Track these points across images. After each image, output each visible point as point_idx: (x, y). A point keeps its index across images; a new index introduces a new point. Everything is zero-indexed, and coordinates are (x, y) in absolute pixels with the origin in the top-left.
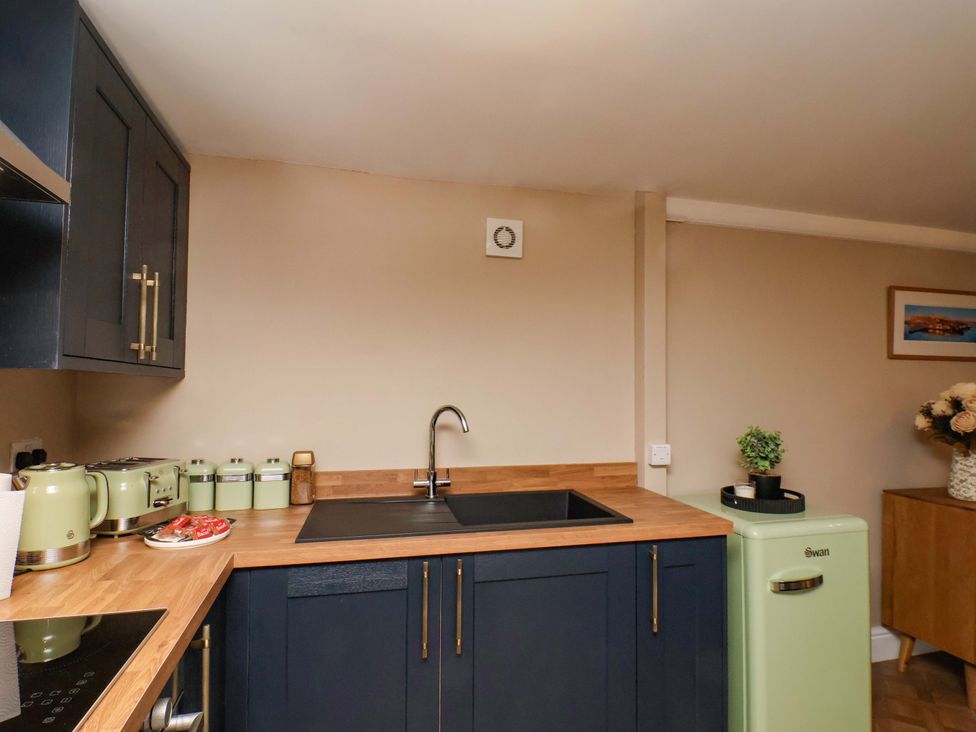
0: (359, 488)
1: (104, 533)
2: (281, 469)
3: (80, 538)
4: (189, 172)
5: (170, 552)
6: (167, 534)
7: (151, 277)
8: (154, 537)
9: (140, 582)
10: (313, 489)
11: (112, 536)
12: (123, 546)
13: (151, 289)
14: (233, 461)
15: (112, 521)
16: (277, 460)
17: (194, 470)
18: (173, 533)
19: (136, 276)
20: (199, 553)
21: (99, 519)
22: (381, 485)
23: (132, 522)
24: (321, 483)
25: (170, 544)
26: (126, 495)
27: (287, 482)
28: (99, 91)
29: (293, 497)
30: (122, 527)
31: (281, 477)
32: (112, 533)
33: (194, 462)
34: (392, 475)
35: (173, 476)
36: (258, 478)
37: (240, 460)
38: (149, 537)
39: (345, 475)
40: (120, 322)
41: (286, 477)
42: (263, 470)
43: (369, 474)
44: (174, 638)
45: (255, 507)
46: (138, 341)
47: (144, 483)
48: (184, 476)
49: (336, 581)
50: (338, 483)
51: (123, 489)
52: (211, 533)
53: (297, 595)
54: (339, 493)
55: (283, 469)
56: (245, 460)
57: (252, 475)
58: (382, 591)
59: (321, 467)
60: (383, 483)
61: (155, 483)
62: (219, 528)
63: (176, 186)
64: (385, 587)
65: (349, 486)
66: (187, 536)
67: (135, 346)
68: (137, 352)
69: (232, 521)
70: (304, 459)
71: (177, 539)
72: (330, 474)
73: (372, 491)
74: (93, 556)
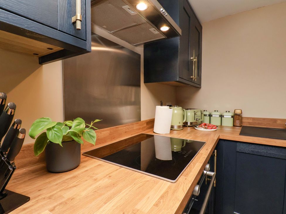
0: (259, 124)
1: (185, 125)
2: (230, 114)
3: (181, 124)
4: (202, 28)
5: (201, 131)
6: (200, 127)
7: (195, 58)
8: (197, 127)
9: (196, 136)
10: (241, 122)
11: (187, 126)
12: (189, 128)
13: (195, 61)
14: (215, 111)
15: (187, 122)
16: (229, 112)
17: (205, 113)
18: (202, 127)
19: (192, 58)
20: (210, 133)
21: (184, 121)
22: (269, 124)
23: (191, 123)
24: (244, 121)
25: (201, 129)
26: (190, 116)
27: (233, 118)
28: (184, 8)
29: (234, 124)
30: (189, 124)
31: (231, 117)
32: (187, 125)
33: (204, 111)
34: (275, 120)
35: (200, 113)
36: (223, 116)
37: (217, 111)
38: (196, 127)
39: (254, 119)
40: (188, 71)
41: (232, 117)
42: (225, 114)
43: (264, 119)
44: (210, 149)
45: (222, 125)
46: (192, 76)
47: (193, 114)
48: (203, 114)
49: (255, 150)
50: (251, 121)
51: (189, 115)
52: (212, 128)
53: (240, 151)
54: (251, 125)
55: (231, 114)
56: (219, 111)
57: (221, 115)
58: (275, 158)
59: (244, 115)
60: (270, 123)
61: (196, 114)
62: (214, 127)
63: (199, 33)
64: (276, 157)
65: (255, 123)
66: (206, 128)
67: (192, 77)
68: (192, 79)
69: (217, 127)
70: (238, 112)
71: (203, 128)
72: (248, 118)
73: (265, 125)
74: (184, 129)
